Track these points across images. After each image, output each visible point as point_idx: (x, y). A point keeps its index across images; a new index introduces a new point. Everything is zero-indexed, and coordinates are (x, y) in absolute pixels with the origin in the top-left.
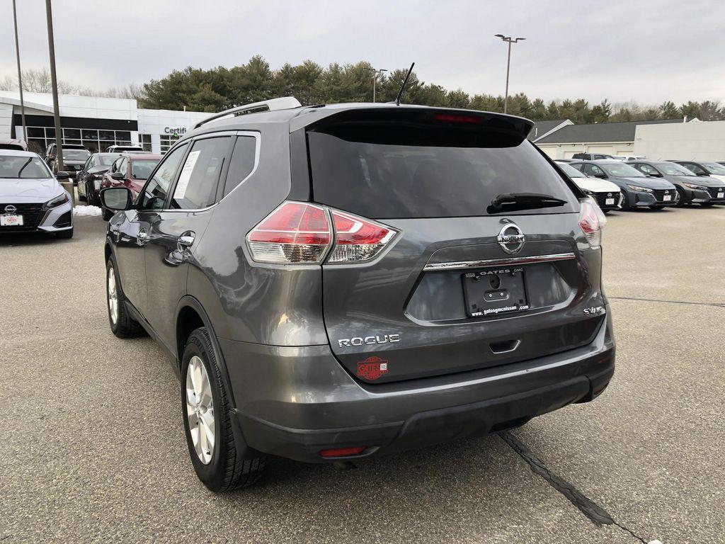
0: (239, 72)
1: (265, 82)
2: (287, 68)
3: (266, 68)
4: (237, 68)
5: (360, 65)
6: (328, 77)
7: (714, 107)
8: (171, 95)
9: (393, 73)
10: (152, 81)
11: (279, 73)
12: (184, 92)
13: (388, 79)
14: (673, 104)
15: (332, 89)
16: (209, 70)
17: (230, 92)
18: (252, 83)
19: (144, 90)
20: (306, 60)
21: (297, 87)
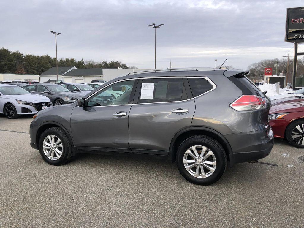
7: (119, 64)
14: (106, 62)
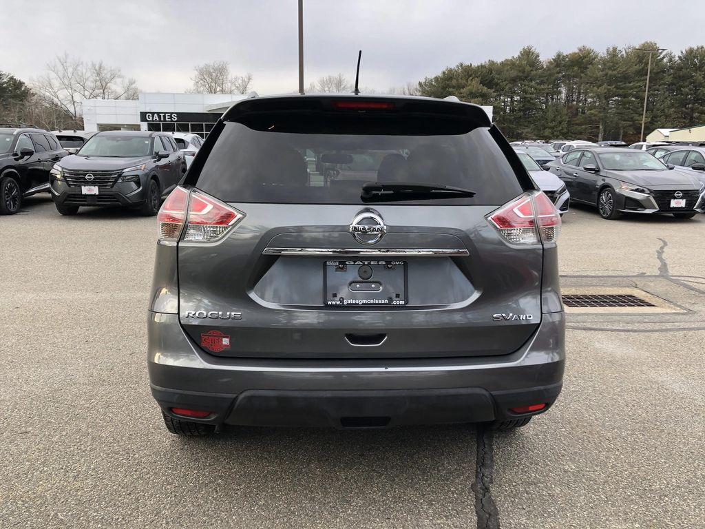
0: (508, 65)
1: (534, 72)
2: (559, 56)
3: (536, 58)
4: (507, 60)
5: (644, 45)
6: (604, 62)
8: (442, 91)
9: (684, 52)
10: (426, 79)
11: (550, 63)
12: (454, 87)
13: (677, 58)
15: (606, 75)
16: (479, 64)
17: (497, 84)
18: (520, 74)
19: (418, 87)
20: (580, 46)
21: (569, 75)
